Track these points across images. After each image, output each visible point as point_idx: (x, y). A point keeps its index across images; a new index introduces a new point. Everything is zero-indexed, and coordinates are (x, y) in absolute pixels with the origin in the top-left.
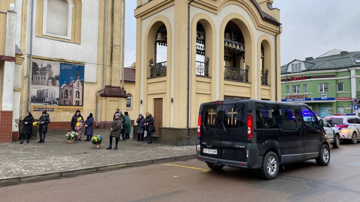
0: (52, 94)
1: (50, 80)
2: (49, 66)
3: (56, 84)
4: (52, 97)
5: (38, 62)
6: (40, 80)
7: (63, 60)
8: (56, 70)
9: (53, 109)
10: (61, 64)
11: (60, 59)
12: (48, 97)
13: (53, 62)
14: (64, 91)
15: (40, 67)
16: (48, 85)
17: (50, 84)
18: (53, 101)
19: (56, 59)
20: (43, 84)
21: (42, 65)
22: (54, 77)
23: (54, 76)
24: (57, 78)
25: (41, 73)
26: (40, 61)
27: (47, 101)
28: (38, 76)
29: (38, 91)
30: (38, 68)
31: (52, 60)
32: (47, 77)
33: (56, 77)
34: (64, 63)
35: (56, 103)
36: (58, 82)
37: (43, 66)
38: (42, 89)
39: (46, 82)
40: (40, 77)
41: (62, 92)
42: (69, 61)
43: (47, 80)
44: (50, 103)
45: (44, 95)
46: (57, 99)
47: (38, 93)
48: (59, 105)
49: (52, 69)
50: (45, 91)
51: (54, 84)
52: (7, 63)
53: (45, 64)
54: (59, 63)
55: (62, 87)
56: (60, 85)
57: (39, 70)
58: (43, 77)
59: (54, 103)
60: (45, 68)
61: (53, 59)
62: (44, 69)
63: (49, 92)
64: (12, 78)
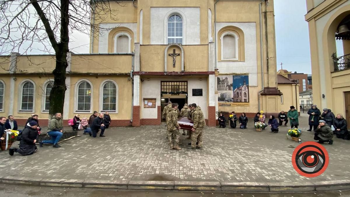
0: (229, 95)
1: (227, 87)
2: (227, 78)
3: (231, 89)
4: (229, 97)
5: (220, 77)
6: (222, 87)
7: (234, 73)
8: (230, 81)
9: (230, 105)
10: (233, 76)
11: (233, 73)
12: (227, 97)
13: (228, 76)
14: (236, 93)
15: (221, 79)
16: (226, 90)
17: (228, 89)
18: (230, 100)
19: (230, 74)
20: (223, 90)
21: (222, 78)
22: (230, 85)
23: (229, 84)
24: (231, 85)
25: (222, 83)
26: (221, 76)
27: (227, 100)
28: (220, 85)
29: (221, 94)
30: (220, 81)
31: (228, 75)
32: (225, 85)
33: (231, 84)
34: (235, 75)
35: (232, 101)
36: (232, 88)
37: (223, 79)
38: (223, 93)
39: (225, 88)
40: (222, 85)
41: (235, 94)
42: (238, 74)
43: (226, 87)
44: (228, 101)
45: (225, 96)
46: (232, 98)
47: (221, 95)
48: (234, 102)
49: (228, 80)
50: (225, 94)
51: (230, 89)
52: (210, 76)
53: (224, 77)
54: (232, 76)
55: (235, 91)
56: (234, 90)
57: (221, 81)
58: (223, 85)
59: (231, 101)
60: (224, 80)
61: (228, 74)
62: (223, 81)
63: (227, 94)
64: (213, 85)
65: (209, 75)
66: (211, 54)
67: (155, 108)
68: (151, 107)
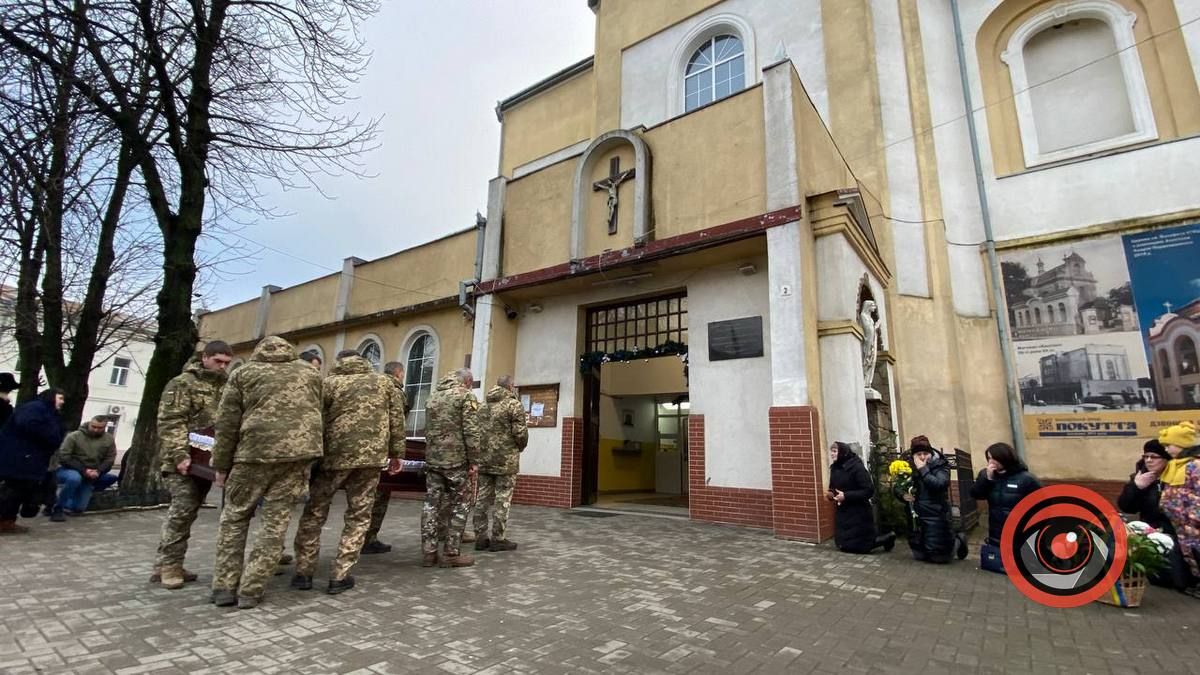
0: (1110, 364)
1: (1091, 312)
2: (1075, 260)
3: (1120, 322)
4: (1113, 378)
5: (1028, 261)
6: (1046, 319)
7: (1134, 220)
8: (1109, 269)
9: (1134, 425)
10: (1127, 240)
11: (1116, 223)
12: (1095, 372)
13: (1087, 242)
14: (1169, 345)
15: (1032, 272)
16: (1082, 331)
17: (1093, 327)
18: (1125, 395)
19: (1097, 230)
20: (1060, 332)
21: (1040, 264)
22: (1107, 296)
23: (1102, 291)
24: (1121, 297)
25: (1044, 294)
26: (1030, 252)
27: (1095, 394)
28: (1032, 306)
29: (1044, 359)
30: (1030, 280)
31: (1079, 237)
32: (1073, 299)
33: (1114, 293)
34: (1140, 231)
35: (1142, 401)
36: (1128, 314)
37: (1047, 268)
38: (1058, 351)
39: (1072, 321)
40: (1043, 307)
41: (1163, 353)
42: (1164, 218)
43: (1074, 311)
44: (1107, 401)
45: (1075, 371)
46: (1142, 382)
47: (1044, 368)
48: (1160, 408)
49: (1088, 268)
50: (1072, 357)
51: (1110, 322)
53: (1053, 258)
54: (1118, 238)
55: (1154, 331)
56: (1146, 324)
57: (1035, 283)
58: (1055, 305)
59: (1129, 399)
60: (1054, 272)
61: (1082, 232)
62: (1053, 276)
63: (1093, 360)
64: (793, 283)
65: (765, 234)
66: (775, 120)
67: (555, 426)
68: (541, 425)
